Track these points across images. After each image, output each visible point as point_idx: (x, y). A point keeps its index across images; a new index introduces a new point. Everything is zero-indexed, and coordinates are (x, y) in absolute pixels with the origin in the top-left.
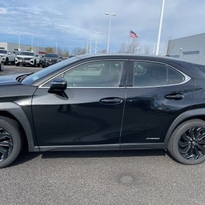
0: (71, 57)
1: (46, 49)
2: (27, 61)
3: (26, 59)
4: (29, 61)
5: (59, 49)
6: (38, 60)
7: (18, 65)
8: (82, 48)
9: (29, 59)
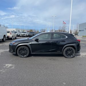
0: (39, 33)
1: (30, 30)
2: (24, 35)
3: (24, 34)
4: (25, 35)
5: (35, 30)
6: (28, 35)
7: (21, 36)
8: (44, 29)
9: (25, 34)
